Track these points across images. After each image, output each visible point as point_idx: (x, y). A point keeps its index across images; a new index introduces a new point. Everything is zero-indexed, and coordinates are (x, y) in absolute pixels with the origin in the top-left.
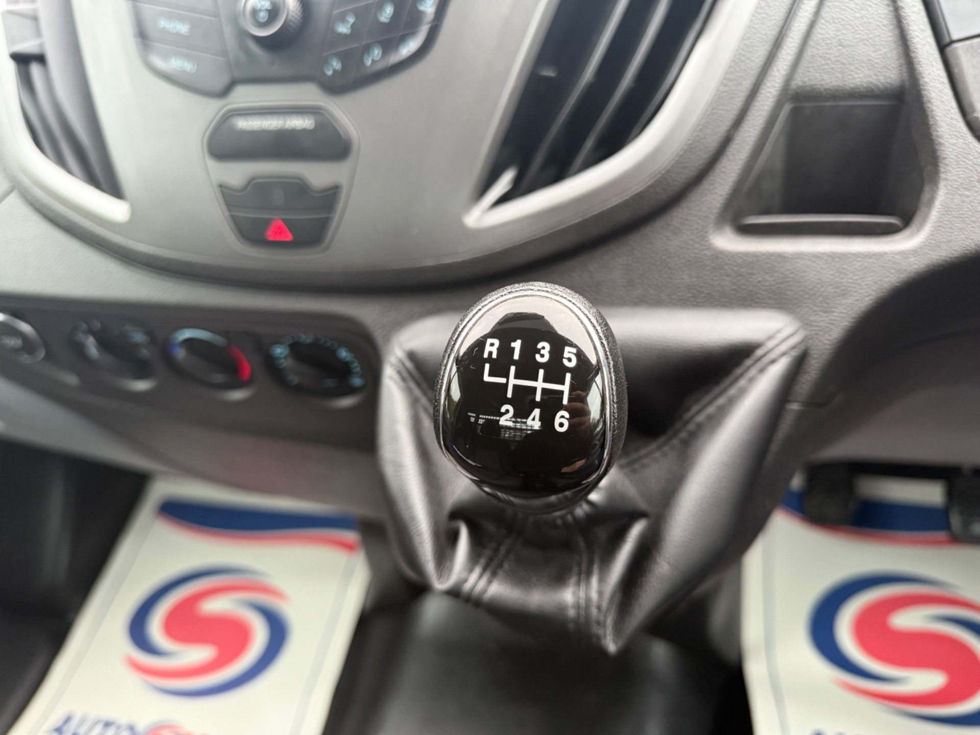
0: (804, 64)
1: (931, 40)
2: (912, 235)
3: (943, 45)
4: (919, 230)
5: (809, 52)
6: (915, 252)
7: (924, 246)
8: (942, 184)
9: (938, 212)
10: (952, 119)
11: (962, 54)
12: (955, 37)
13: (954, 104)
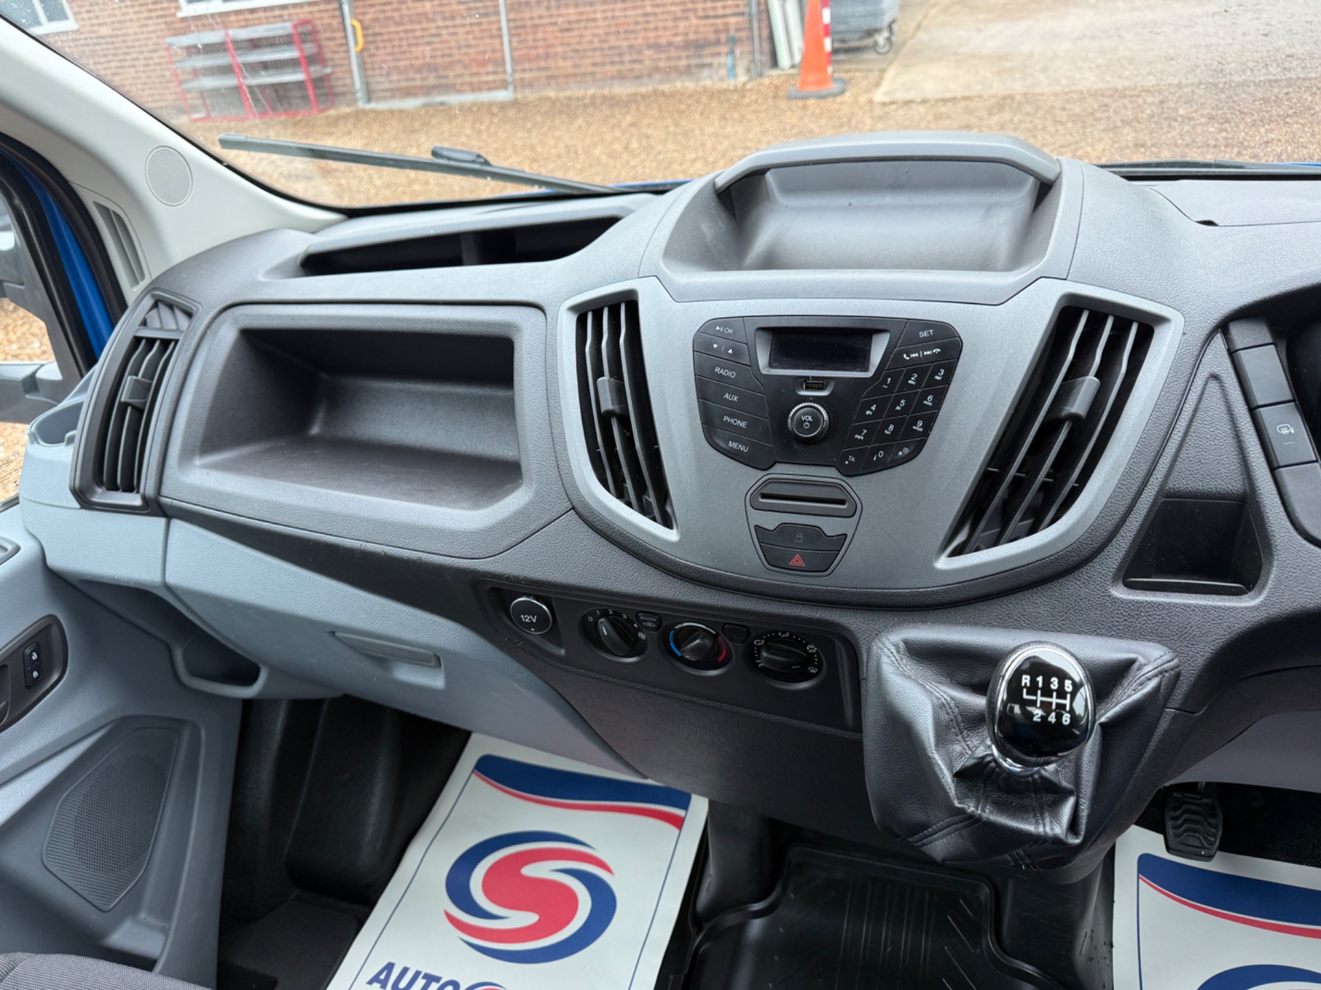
0: (1174, 474)
1: (1265, 465)
2: (1253, 598)
3: (1273, 468)
4: (1260, 593)
5: (1178, 465)
6: (1256, 608)
7: (1262, 605)
8: (1275, 563)
9: (1273, 581)
10: (1282, 519)
11: (1284, 473)
12: (1281, 464)
13: (1282, 509)
